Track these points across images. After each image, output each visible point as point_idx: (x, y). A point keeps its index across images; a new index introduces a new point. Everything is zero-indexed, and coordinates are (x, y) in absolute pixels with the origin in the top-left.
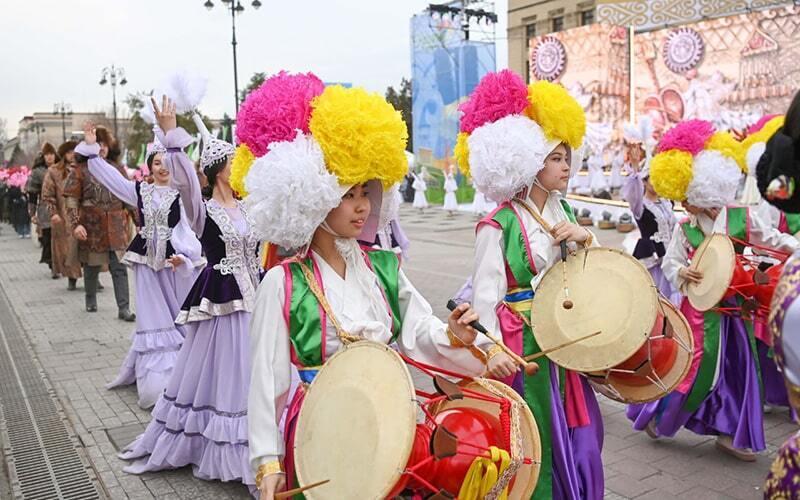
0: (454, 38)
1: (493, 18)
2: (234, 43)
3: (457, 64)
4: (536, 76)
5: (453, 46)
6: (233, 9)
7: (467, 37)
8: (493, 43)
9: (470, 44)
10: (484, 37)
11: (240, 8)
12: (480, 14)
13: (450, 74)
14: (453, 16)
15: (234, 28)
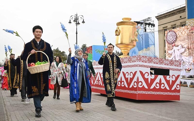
0: (141, 31)
1: (153, 25)
2: (77, 33)
3: (142, 39)
4: (167, 42)
5: (141, 34)
6: (77, 24)
7: (146, 31)
8: (154, 33)
9: (146, 33)
10: (151, 31)
11: (79, 24)
12: (149, 24)
13: (140, 41)
14: (141, 25)
15: (77, 29)
